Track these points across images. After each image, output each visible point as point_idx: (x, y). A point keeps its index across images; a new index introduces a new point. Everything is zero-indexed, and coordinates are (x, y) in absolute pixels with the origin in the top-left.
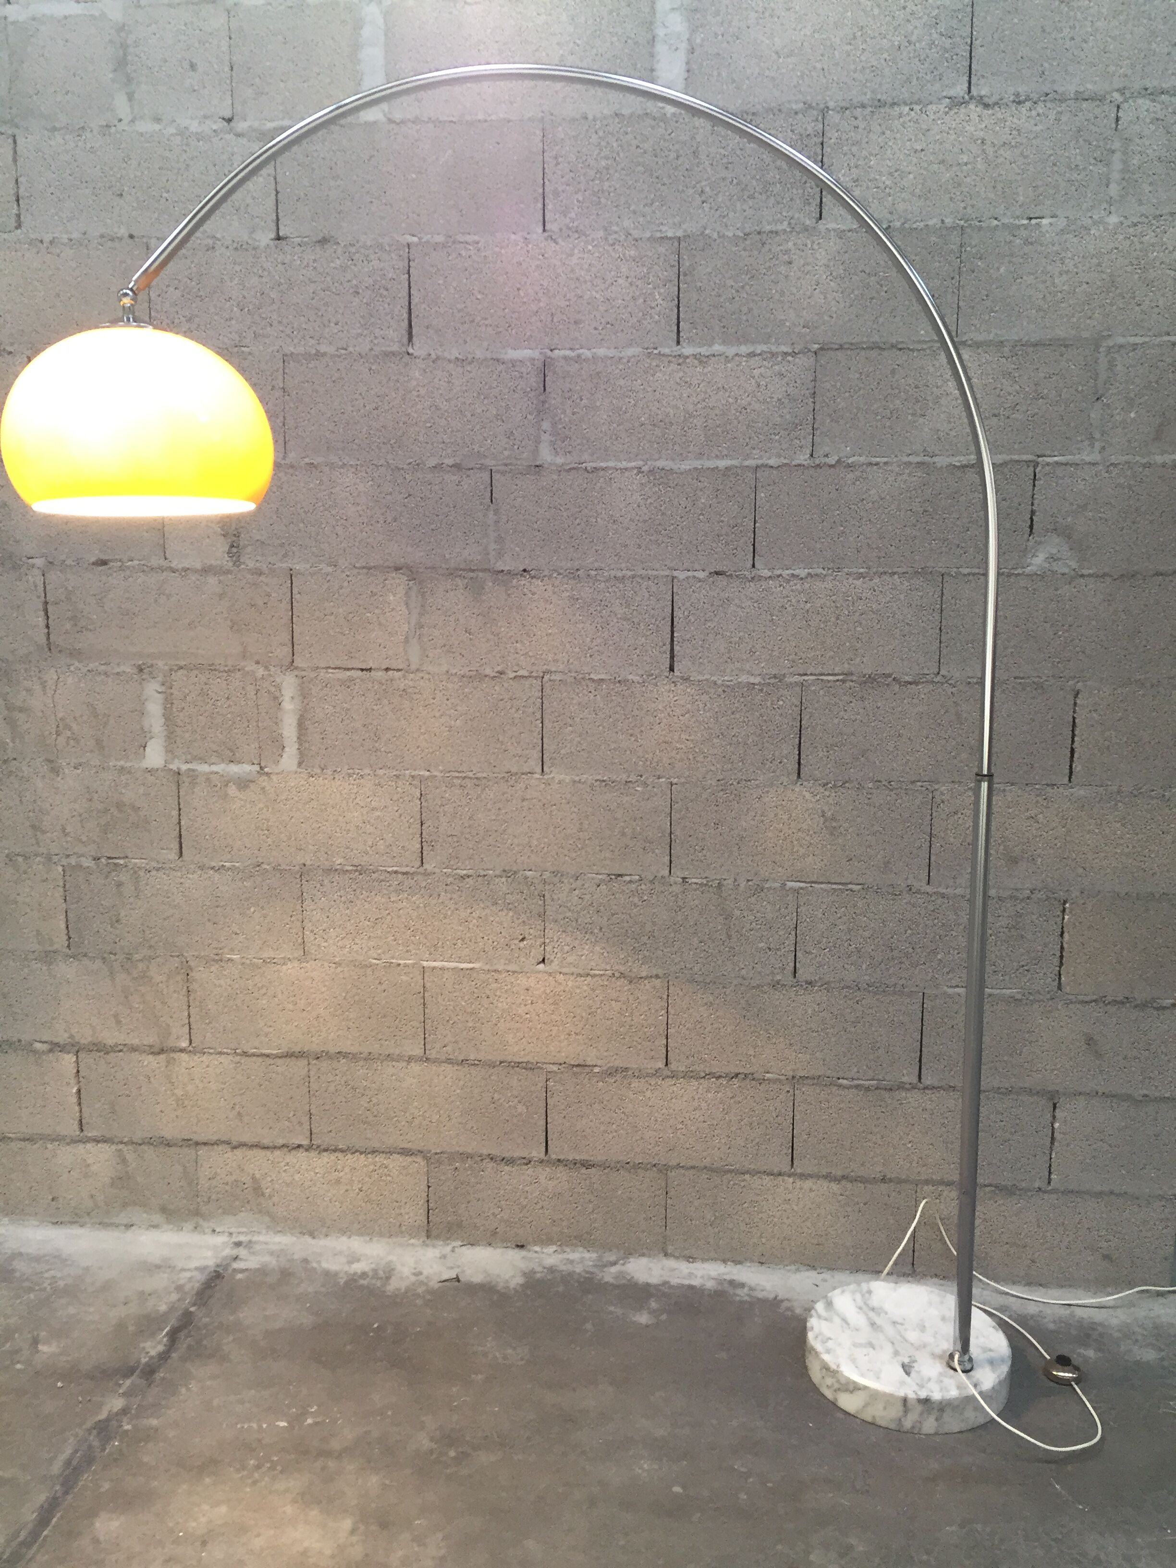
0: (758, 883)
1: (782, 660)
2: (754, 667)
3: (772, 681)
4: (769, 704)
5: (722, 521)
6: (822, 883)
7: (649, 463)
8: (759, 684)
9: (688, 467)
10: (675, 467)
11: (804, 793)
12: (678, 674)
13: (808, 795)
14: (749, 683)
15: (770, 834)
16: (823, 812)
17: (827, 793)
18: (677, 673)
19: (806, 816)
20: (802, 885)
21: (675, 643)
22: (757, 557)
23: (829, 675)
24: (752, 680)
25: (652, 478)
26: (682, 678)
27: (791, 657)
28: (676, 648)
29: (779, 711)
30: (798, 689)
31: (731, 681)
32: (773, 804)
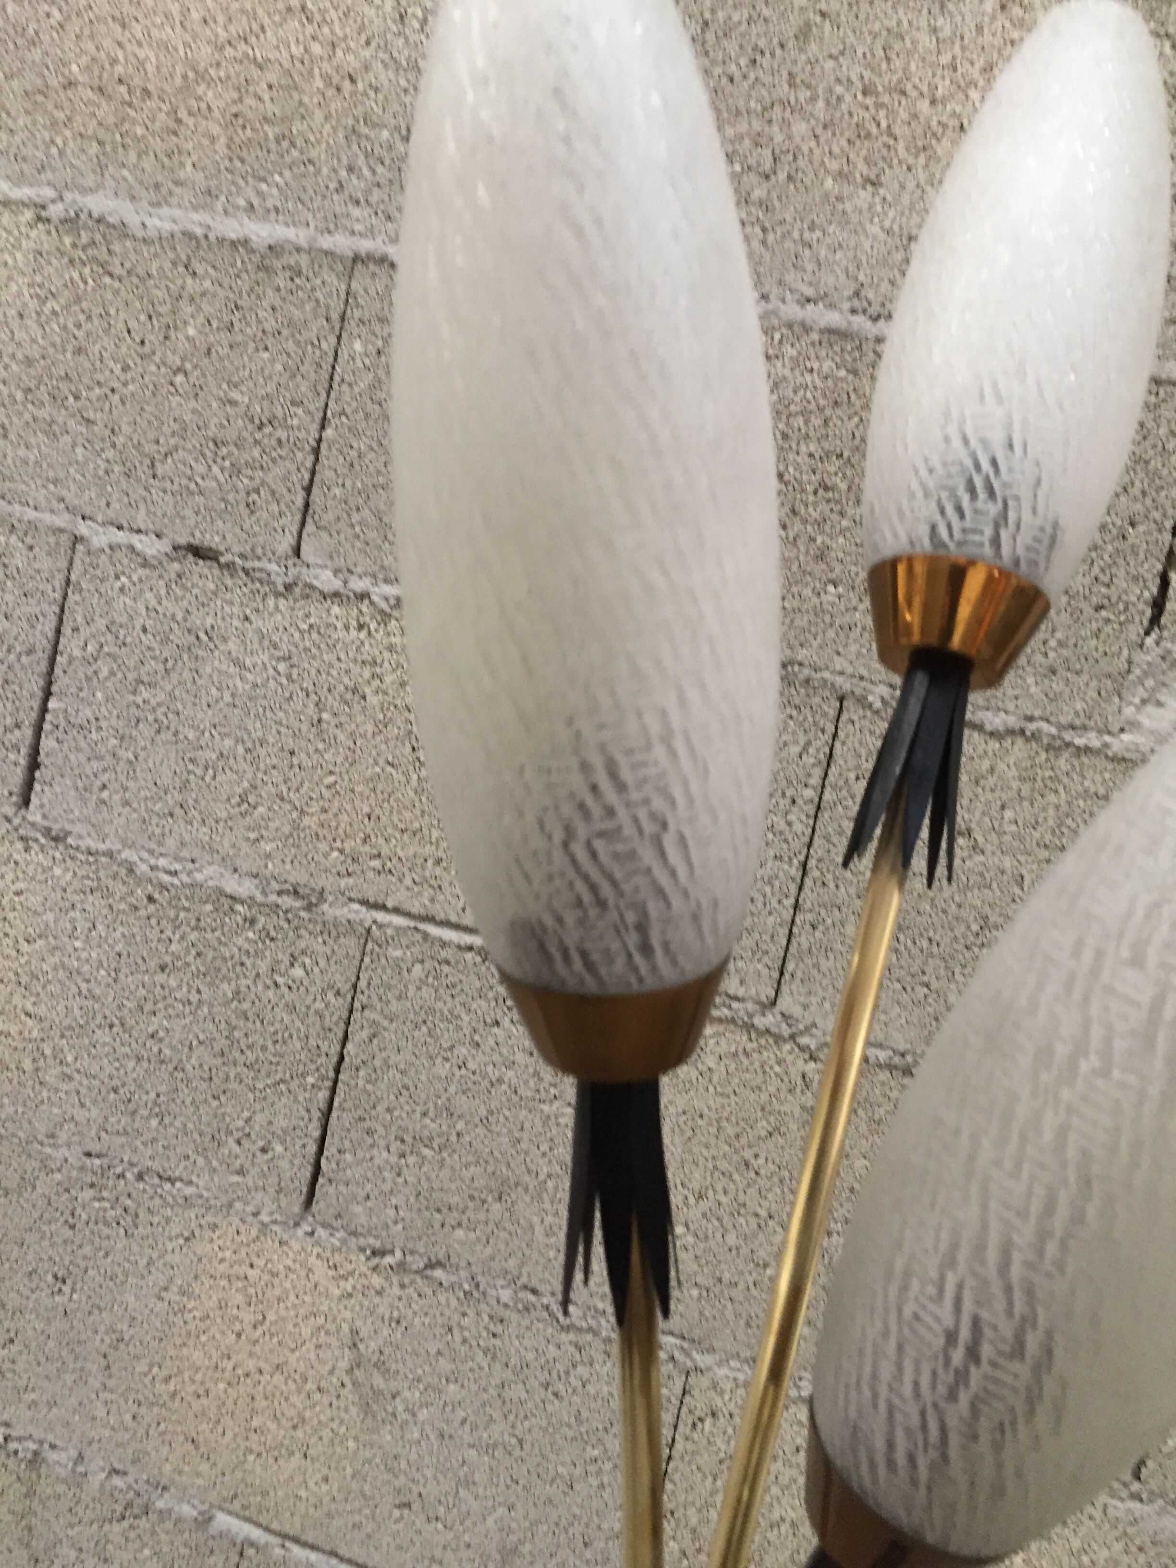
0: (142, 1487)
1: (323, 846)
2: (245, 847)
3: (287, 901)
4: (263, 966)
5: (233, 403)
6: (313, 1547)
7: (68, 196)
8: (250, 902)
9: (167, 227)
10: (133, 221)
11: (313, 1260)
12: (38, 818)
13: (320, 1269)
14: (221, 892)
15: (197, 1356)
16: (355, 1332)
17: (376, 1281)
18: (34, 815)
19: (306, 1331)
20: (256, 1534)
21: (47, 727)
22: (310, 527)
23: (446, 924)
24: (232, 885)
25: (68, 241)
26: (46, 833)
27: (348, 845)
28: (47, 743)
29: (289, 997)
30: (351, 944)
31: (175, 873)
32: (222, 1268)
